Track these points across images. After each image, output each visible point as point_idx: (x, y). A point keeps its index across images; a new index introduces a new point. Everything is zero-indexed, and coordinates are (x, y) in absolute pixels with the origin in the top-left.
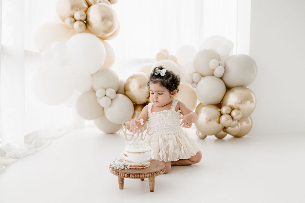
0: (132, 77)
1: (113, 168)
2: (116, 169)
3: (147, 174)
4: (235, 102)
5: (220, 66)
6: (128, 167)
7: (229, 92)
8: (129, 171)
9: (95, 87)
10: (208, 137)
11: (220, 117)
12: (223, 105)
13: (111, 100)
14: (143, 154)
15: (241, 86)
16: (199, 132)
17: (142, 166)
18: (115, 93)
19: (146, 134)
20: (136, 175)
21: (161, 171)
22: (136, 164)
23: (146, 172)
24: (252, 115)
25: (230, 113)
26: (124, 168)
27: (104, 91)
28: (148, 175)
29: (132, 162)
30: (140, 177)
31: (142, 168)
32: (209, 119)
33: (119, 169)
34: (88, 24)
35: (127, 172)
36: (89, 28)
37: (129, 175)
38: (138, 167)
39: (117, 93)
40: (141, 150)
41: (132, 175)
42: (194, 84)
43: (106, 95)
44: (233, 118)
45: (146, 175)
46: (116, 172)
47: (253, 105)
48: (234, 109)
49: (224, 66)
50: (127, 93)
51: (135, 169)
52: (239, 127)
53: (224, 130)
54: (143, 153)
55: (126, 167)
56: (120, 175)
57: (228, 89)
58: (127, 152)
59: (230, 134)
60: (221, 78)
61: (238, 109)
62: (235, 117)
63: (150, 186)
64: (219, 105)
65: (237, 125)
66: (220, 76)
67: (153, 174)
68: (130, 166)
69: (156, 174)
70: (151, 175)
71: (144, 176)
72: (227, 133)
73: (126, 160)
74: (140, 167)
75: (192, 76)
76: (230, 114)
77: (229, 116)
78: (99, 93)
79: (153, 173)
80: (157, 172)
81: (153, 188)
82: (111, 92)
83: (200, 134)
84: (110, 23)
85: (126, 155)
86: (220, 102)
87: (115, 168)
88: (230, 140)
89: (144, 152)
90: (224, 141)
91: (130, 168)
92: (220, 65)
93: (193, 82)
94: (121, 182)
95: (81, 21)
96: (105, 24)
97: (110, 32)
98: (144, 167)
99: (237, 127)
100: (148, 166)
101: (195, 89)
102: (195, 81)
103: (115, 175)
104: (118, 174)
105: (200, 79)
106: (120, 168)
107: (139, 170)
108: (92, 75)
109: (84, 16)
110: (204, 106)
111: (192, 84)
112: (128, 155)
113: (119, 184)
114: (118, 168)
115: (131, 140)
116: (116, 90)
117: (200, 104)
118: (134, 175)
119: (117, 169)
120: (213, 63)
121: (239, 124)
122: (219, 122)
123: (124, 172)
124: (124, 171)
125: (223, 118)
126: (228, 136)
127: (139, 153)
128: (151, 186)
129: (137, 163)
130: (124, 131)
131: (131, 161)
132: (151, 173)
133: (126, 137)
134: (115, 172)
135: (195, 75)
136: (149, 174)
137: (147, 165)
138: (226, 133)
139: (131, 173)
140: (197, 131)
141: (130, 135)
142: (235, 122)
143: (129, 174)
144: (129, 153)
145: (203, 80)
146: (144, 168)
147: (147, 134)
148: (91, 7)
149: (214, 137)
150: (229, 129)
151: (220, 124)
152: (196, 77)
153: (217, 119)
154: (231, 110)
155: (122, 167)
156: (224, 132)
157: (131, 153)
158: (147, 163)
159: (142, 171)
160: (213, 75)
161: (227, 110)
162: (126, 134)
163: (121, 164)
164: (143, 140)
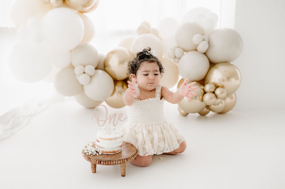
0: (112, 53)
1: (85, 153)
3: (118, 161)
4: (219, 79)
5: (204, 42)
6: (100, 153)
7: (213, 68)
8: (101, 158)
9: (74, 63)
10: (190, 114)
11: (203, 95)
12: (206, 82)
13: (91, 77)
15: (226, 62)
16: (181, 110)
17: (113, 152)
18: (94, 69)
20: (107, 162)
22: (108, 150)
23: (117, 159)
24: (236, 92)
25: (213, 91)
26: (96, 154)
27: (83, 67)
28: (119, 162)
29: (104, 148)
30: (111, 164)
33: (91, 154)
35: (98, 159)
37: (101, 161)
38: (109, 153)
39: (96, 69)
40: (112, 136)
41: (103, 162)
42: (176, 59)
43: (85, 72)
44: (217, 96)
45: (117, 162)
46: (89, 157)
47: (238, 82)
49: (208, 41)
50: (107, 69)
51: (107, 154)
52: (222, 104)
54: (114, 140)
55: (98, 153)
56: (92, 161)
57: (212, 64)
58: (99, 138)
59: (213, 111)
60: (205, 54)
61: (223, 87)
62: (219, 96)
64: (202, 82)
65: (221, 102)
66: (204, 52)
68: (102, 152)
69: (127, 160)
70: (121, 161)
71: (115, 163)
72: (210, 110)
73: (98, 146)
74: (112, 153)
75: (174, 51)
76: (214, 93)
77: (213, 95)
78: (78, 70)
79: (124, 160)
81: (125, 173)
82: (90, 69)
83: (182, 111)
85: (98, 141)
86: (203, 78)
87: (87, 153)
88: (213, 117)
89: (116, 139)
90: (207, 118)
91: (102, 154)
92: (203, 40)
93: (175, 57)
94: (93, 166)
97: (89, 5)
99: (221, 105)
100: (120, 151)
101: (177, 64)
102: (178, 56)
103: (87, 160)
104: (90, 161)
105: (183, 55)
106: (92, 154)
107: (111, 156)
108: (71, 51)
111: (174, 59)
112: (100, 141)
113: (92, 168)
114: (90, 154)
115: (103, 125)
116: (96, 66)
118: (106, 162)
119: (89, 155)
120: (196, 39)
121: (223, 101)
122: (202, 100)
123: (95, 159)
124: (95, 157)
125: (207, 97)
126: (211, 113)
127: (111, 139)
128: (122, 171)
132: (122, 160)
133: (98, 123)
134: (87, 157)
135: (177, 50)
138: (208, 110)
140: (179, 108)
141: (103, 121)
142: (219, 100)
144: (101, 139)
146: (115, 154)
147: (119, 121)
149: (197, 115)
150: (213, 107)
151: (203, 103)
152: (178, 52)
153: (201, 98)
154: (214, 87)
155: (94, 152)
156: (207, 108)
157: (103, 139)
158: (119, 149)
159: (113, 157)
160: (196, 50)
161: (212, 88)
162: (98, 120)
163: (93, 150)
164: (114, 126)
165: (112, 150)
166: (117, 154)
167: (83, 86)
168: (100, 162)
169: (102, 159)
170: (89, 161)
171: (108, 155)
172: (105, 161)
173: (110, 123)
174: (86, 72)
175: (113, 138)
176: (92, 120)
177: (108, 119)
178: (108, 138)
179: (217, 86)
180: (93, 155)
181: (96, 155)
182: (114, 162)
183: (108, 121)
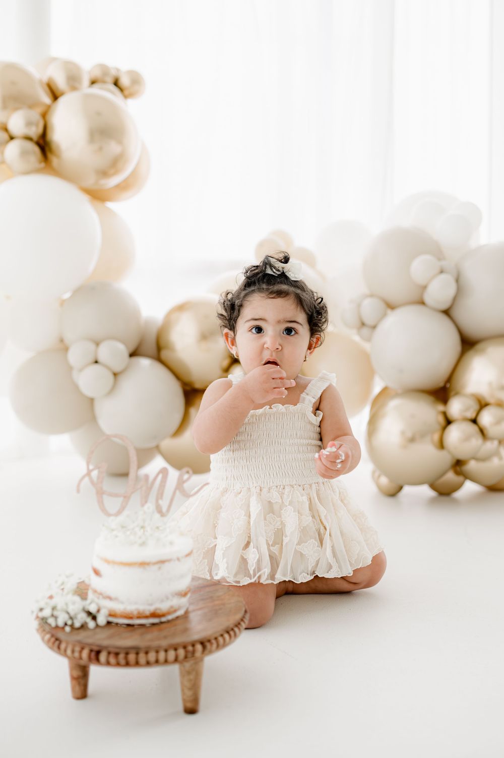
0: (181, 308)
1: (44, 620)
2: (53, 624)
3: (166, 651)
4: (490, 384)
5: (443, 276)
6: (102, 620)
7: (470, 354)
8: (102, 639)
9: (70, 337)
10: (407, 489)
11: (444, 428)
12: (452, 393)
13: (115, 375)
14: (160, 568)
16: (379, 476)
17: (154, 615)
18: (127, 355)
19: (174, 493)
20: (121, 656)
21: (226, 636)
22: (131, 607)
23: (164, 643)
25: (473, 416)
26: (86, 622)
27: (92, 346)
28: (171, 655)
29: (116, 599)
30: (137, 663)
31: (156, 620)
32: (409, 434)
33: (66, 624)
34: (51, 150)
35: (90, 641)
36: (54, 161)
37: (98, 653)
38: (139, 617)
39: (133, 354)
40: (150, 553)
41: (109, 653)
42: (365, 331)
43: (99, 360)
44: (485, 432)
45: (162, 655)
46: (55, 635)
48: (487, 405)
49: (456, 276)
51: (129, 625)
52: (501, 459)
53: (458, 468)
54: (156, 567)
55: (94, 618)
56: (65, 651)
57: (468, 343)
59: (473, 480)
60: (447, 312)
62: (491, 431)
63: (183, 690)
64: (441, 393)
65: (497, 453)
66: (445, 307)
67: (190, 648)
68: (110, 615)
69: (204, 647)
70: (181, 652)
71: (154, 659)
72: (467, 476)
73: (95, 591)
74: (146, 617)
75: (359, 306)
76: (474, 421)
77: (473, 428)
78: (77, 355)
79: (193, 645)
80: (209, 641)
81: (196, 700)
82: (113, 352)
83: (384, 480)
84: (114, 148)
85: (97, 572)
86: (442, 384)
87: (52, 621)
88: (475, 499)
89: (163, 562)
90: (456, 502)
91: (109, 623)
92: (442, 272)
93: (363, 324)
94: (77, 673)
95: (28, 138)
96: (101, 149)
97: (117, 172)
98: (163, 619)
99: (495, 461)
100: (180, 613)
101: (367, 346)
102: (369, 321)
104: (59, 648)
105: (384, 315)
106: (69, 622)
107: (141, 631)
108: (63, 303)
109: (37, 125)
110: (397, 395)
111: (359, 329)
112: (103, 573)
113: (73, 678)
114: (61, 624)
115: (119, 513)
116: (131, 348)
117: (385, 390)
118: (117, 653)
119: (57, 627)
120: (420, 268)
122: (441, 445)
123: (79, 642)
124: (82, 636)
125: (454, 434)
126: (470, 488)
127: (143, 564)
128: (187, 691)
129: (135, 603)
130: (95, 479)
131: (113, 595)
132: (184, 647)
133: (101, 503)
134: (49, 635)
135: (367, 302)
136: (176, 649)
137: (175, 611)
138: (461, 478)
139: (106, 648)
140: (374, 472)
141: (116, 495)
142: (490, 446)
143: (96, 648)
144: (106, 564)
145: (393, 320)
146: (162, 623)
147: (178, 493)
148: (62, 101)
149: (426, 491)
150: (472, 466)
151: (444, 452)
152: (370, 309)
153: (436, 437)
154: (476, 407)
155: (79, 616)
156: (458, 473)
157: (115, 563)
158: (176, 602)
159: (149, 636)
160: (422, 303)
161: (467, 409)
162: (99, 492)
163: (75, 606)
164: (162, 515)
165: (148, 609)
166: (168, 622)
167: (92, 400)
168: (96, 655)
169: (105, 643)
171: (130, 628)
172: (117, 650)
174: (101, 358)
175: (154, 560)
178: (134, 560)
179: (483, 403)
180: (72, 626)
181: (83, 626)
182: (152, 656)
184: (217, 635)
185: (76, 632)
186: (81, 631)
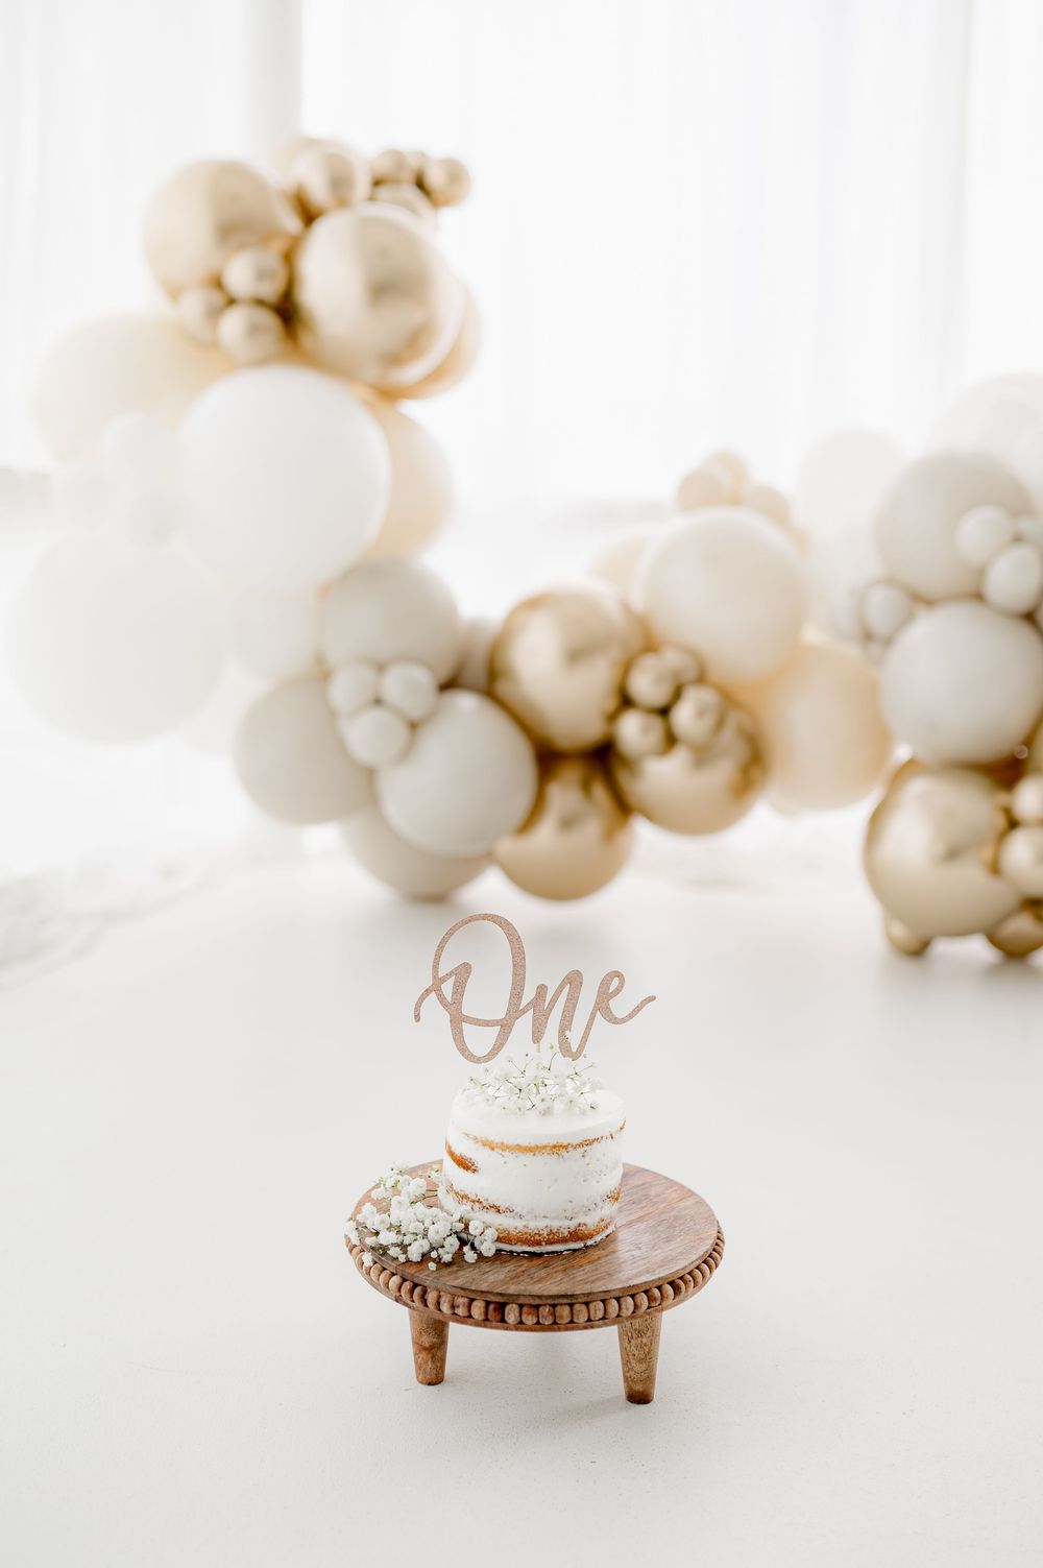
1: (381, 1251)
2: (402, 1259)
3: (618, 1299)
6: (488, 1249)
8: (495, 1279)
14: (584, 1154)
17: (575, 1236)
19: (592, 1017)
22: (536, 1225)
26: (461, 1254)
29: (508, 1210)
31: (580, 1245)
33: (425, 1257)
38: (549, 1242)
40: (565, 1126)
42: (873, 648)
46: (409, 1277)
51: (533, 1255)
54: (581, 1150)
55: (474, 1248)
58: (474, 1139)
60: (1029, 617)
63: (627, 1363)
67: (655, 1293)
68: (499, 1240)
69: (676, 1289)
70: (643, 1300)
73: (465, 1197)
74: (564, 1240)
75: (862, 599)
79: (659, 1288)
80: (681, 1278)
81: (650, 1378)
85: (465, 1164)
87: (394, 1252)
89: (588, 1143)
91: (498, 1251)
93: (869, 636)
98: (590, 1242)
103: (398, 1299)
104: (424, 1302)
106: (432, 1254)
107: (557, 1264)
111: (861, 645)
112: (479, 1163)
113: (420, 1348)
114: (414, 1254)
115: (493, 1055)
119: (408, 1261)
123: (462, 1289)
124: (459, 1277)
127: (558, 1148)
128: (636, 1364)
129: (545, 1217)
130: (449, 997)
131: (503, 1206)
132: (647, 1293)
133: (460, 1040)
134: (395, 1280)
135: (878, 595)
136: (633, 1296)
141: (487, 1023)
144: (487, 1151)
152: (883, 608)
155: (447, 1243)
157: (504, 1147)
158: (607, 1210)
160: (979, 597)
162: (458, 1020)
163: (438, 1226)
164: (572, 1056)
165: (564, 1226)
168: (496, 1312)
169: (511, 1289)
170: (418, 1304)
171: (536, 1261)
173: (537, 1037)
175: (574, 1140)
176: (417, 1018)
177: (524, 1011)
178: (541, 1142)
180: (438, 1261)
181: (456, 1261)
183: (524, 1024)
184: (692, 1267)
185: (446, 1271)
186: (455, 1268)
